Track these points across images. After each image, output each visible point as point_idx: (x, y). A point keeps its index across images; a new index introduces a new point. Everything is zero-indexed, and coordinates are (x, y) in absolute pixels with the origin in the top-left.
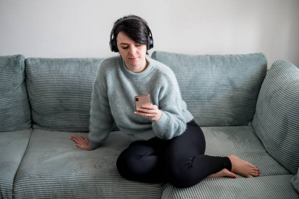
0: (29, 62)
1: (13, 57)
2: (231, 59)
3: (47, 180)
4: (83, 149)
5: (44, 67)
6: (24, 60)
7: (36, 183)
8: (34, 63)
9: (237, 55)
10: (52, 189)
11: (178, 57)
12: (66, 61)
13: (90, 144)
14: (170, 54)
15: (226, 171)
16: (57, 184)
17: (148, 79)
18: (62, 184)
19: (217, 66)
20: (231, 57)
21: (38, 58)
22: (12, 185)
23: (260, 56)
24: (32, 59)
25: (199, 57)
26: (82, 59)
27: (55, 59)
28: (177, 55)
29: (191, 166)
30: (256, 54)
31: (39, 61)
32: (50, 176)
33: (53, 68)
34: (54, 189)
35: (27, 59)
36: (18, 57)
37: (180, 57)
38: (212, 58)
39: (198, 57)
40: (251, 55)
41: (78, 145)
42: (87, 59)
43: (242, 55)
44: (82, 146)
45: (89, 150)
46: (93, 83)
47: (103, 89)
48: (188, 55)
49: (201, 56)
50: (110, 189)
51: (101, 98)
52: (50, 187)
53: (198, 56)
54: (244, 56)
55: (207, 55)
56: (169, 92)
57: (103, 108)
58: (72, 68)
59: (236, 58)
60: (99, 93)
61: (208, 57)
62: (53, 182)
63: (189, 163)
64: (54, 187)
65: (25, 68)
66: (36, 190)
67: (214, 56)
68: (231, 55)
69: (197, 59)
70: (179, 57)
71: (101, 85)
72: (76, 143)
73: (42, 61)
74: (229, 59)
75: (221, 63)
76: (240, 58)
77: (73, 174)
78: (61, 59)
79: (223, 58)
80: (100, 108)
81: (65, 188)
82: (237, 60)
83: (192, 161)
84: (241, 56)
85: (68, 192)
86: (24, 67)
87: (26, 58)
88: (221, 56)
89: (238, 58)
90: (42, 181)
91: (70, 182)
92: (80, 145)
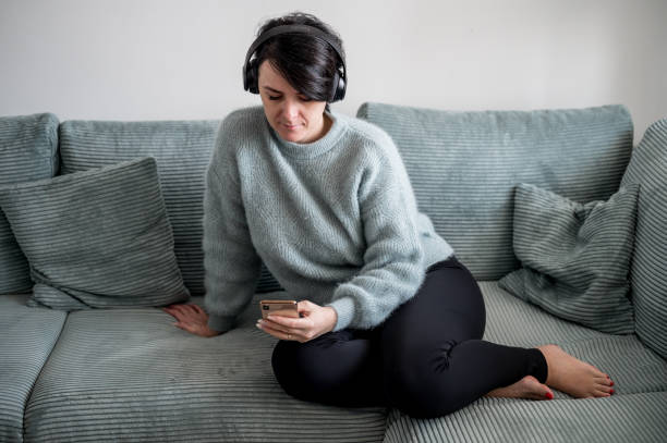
0: (69, 131)
1: (30, 120)
2: (545, 118)
3: (105, 406)
4: (196, 334)
5: (103, 142)
6: (56, 126)
7: (80, 412)
8: (80, 131)
9: (561, 111)
10: (117, 426)
11: (421, 117)
12: (155, 128)
13: (209, 322)
14: (401, 110)
15: (531, 382)
16: (130, 415)
17: (333, 156)
18: (142, 415)
19: (512, 137)
20: (546, 116)
21: (90, 122)
22: (22, 416)
23: (616, 113)
24: (75, 124)
25: (470, 117)
26: (192, 122)
27: (130, 124)
28: (417, 112)
29: (447, 365)
30: (605, 107)
31: (91, 128)
32: (112, 395)
33: (125, 143)
34: (123, 426)
35: (64, 123)
36: (42, 118)
37: (425, 115)
38: (501, 118)
39: (466, 116)
40: (593, 109)
41: (183, 324)
42: (205, 122)
43: (575, 111)
44: (193, 328)
45: (209, 337)
46: (206, 171)
47: (229, 183)
48: (444, 112)
49: (475, 114)
50: (257, 425)
51: (226, 205)
52: (112, 421)
53: (469, 114)
54: (578, 112)
55: (488, 112)
56: (383, 182)
57: (232, 229)
58: (170, 142)
59: (557, 117)
60: (220, 195)
61: (492, 116)
62: (119, 410)
63: (441, 358)
64: (121, 421)
65: (59, 145)
66: (81, 429)
67: (505, 113)
68: (547, 112)
69: (465, 120)
70: (423, 116)
71: (224, 173)
72: (178, 320)
73: (99, 127)
74: (540, 119)
75: (524, 128)
76: (568, 116)
77: (168, 390)
78: (145, 123)
79: (527, 119)
80: (225, 231)
81: (149, 425)
82: (562, 122)
83: (449, 352)
84: (571, 113)
85: (156, 435)
86: (55, 142)
87: (61, 121)
88: (523, 113)
89: (564, 117)
90: (93, 406)
91: (159, 409)
92: (186, 326)
